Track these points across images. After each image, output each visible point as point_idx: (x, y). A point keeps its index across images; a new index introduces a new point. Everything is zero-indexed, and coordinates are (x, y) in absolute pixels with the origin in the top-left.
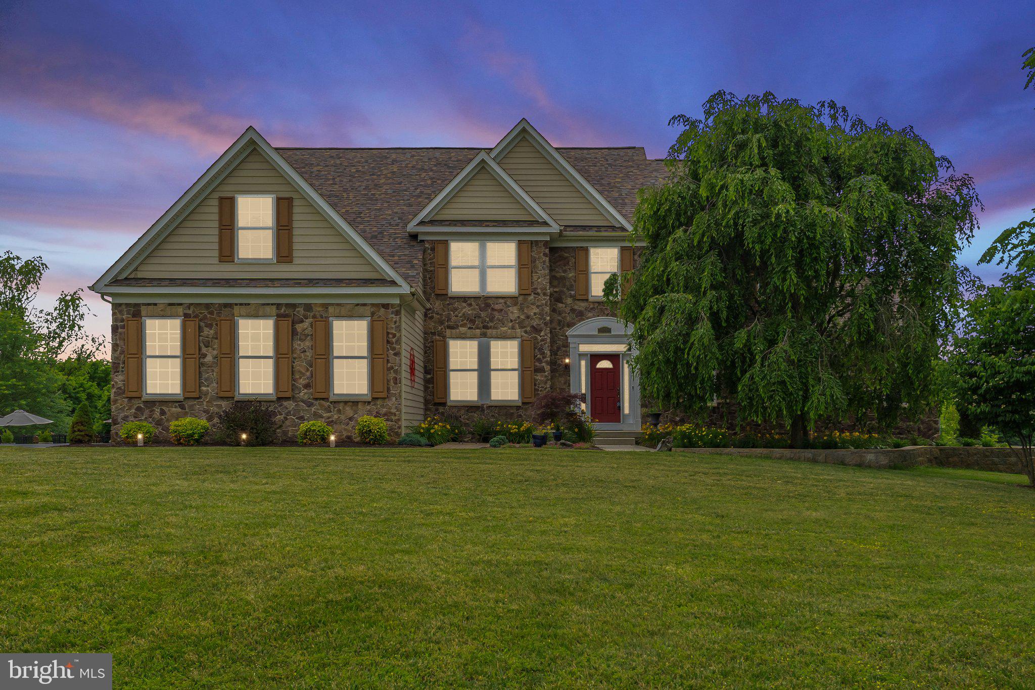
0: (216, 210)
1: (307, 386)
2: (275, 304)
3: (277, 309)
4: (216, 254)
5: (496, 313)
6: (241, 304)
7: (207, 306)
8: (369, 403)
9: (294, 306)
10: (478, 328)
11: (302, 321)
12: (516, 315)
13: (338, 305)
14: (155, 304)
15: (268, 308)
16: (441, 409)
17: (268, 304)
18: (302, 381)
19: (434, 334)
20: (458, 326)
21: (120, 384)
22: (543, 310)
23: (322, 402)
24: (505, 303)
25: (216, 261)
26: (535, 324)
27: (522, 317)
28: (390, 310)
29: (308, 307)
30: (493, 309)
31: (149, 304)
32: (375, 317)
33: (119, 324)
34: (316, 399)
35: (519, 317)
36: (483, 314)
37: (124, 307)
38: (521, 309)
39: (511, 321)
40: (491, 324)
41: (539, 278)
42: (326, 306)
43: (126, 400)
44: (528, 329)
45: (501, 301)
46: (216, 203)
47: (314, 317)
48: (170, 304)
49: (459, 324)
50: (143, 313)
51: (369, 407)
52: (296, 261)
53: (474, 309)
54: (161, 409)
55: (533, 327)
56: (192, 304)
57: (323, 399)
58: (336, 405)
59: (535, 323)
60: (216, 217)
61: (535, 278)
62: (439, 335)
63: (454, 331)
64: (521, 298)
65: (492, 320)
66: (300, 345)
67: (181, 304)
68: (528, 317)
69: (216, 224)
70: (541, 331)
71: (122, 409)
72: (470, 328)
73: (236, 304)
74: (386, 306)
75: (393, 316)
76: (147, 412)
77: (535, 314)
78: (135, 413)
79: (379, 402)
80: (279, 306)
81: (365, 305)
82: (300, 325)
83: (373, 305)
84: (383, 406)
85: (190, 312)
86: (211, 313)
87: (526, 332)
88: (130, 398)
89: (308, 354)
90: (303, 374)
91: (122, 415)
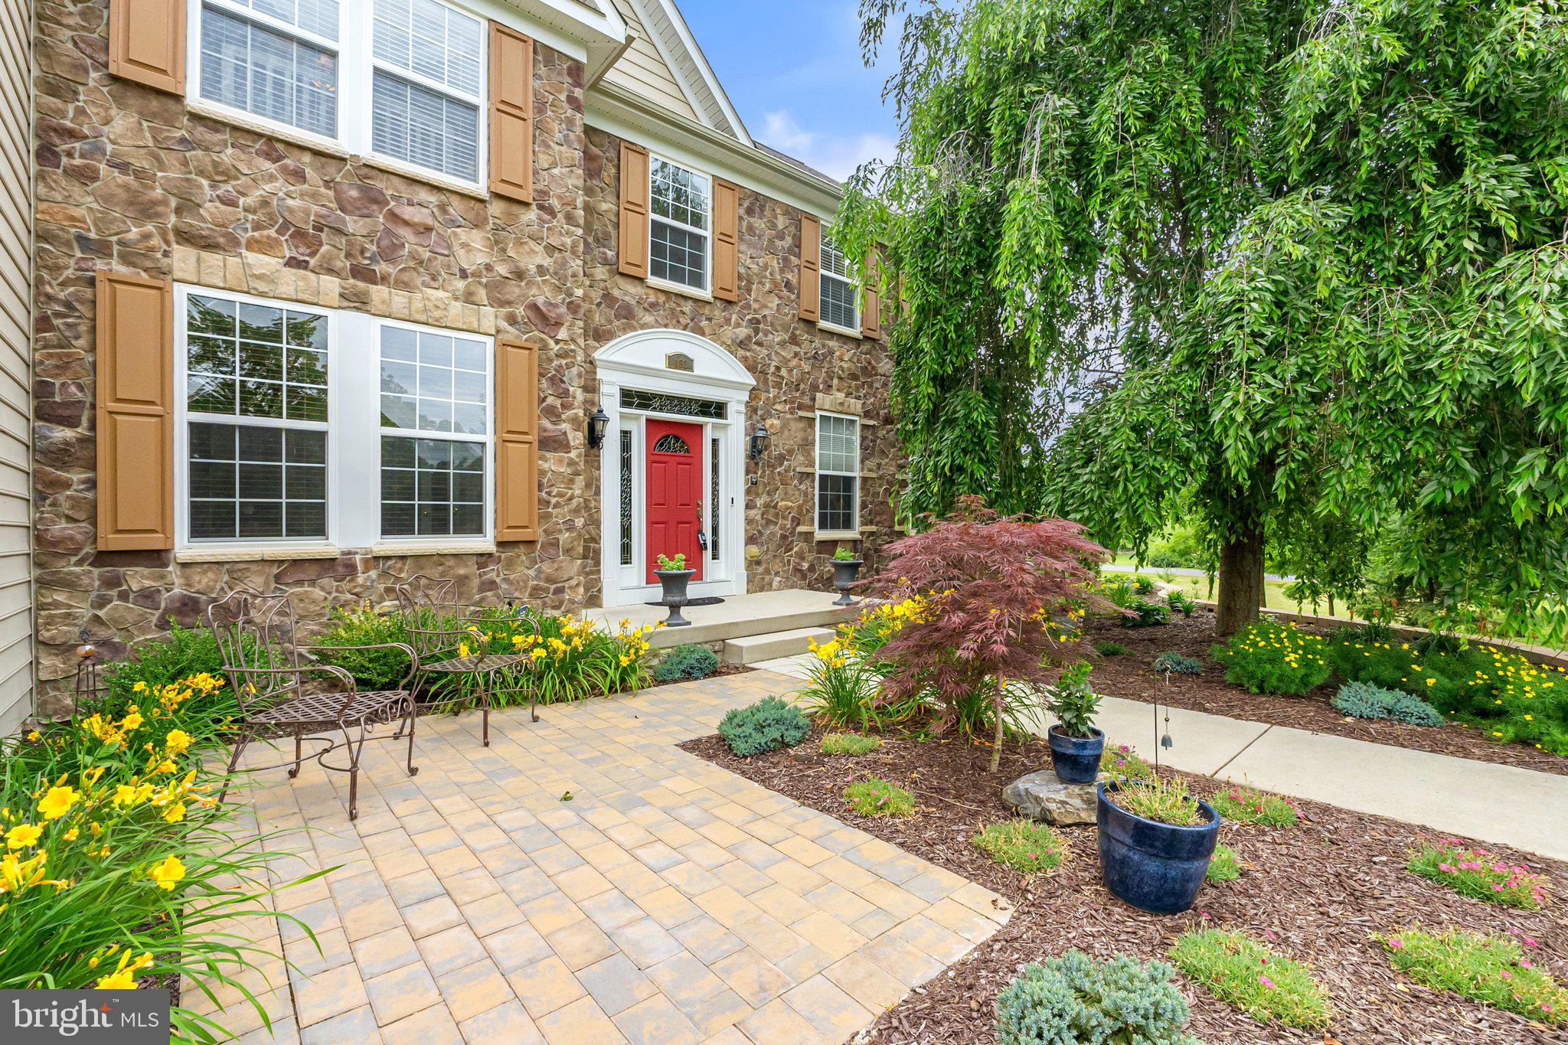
5: (405, 233)
10: (331, 271)
12: (481, 259)
16: (138, 578)
19: (102, 249)
20: (235, 242)
22: (564, 264)
24: (442, 207)
26: (540, 301)
27: (502, 269)
30: (393, 216)
35: (489, 268)
36: (353, 224)
38: (497, 243)
39: (464, 274)
40: (381, 268)
41: (554, 165)
44: (520, 311)
45: (433, 198)
49: (244, 237)
53: (314, 196)
55: (534, 307)
59: (542, 295)
61: (544, 161)
62: (125, 259)
63: (213, 259)
64: (496, 208)
65: (389, 253)
68: (520, 275)
70: (558, 324)
72: (292, 263)
77: (541, 270)
87: (512, 320)
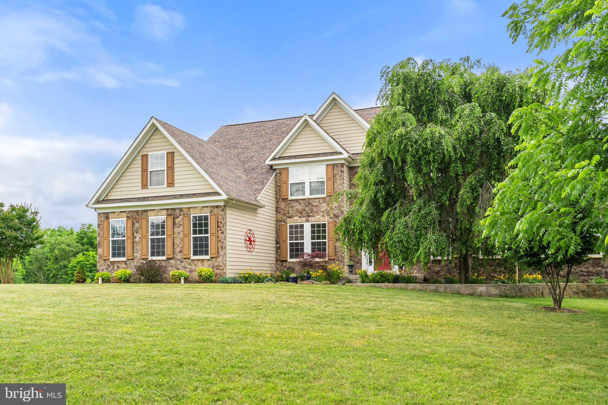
0: (140, 162)
1: (181, 252)
2: (165, 209)
3: (167, 211)
4: (140, 184)
5: (314, 208)
6: (151, 210)
7: (137, 212)
8: (209, 260)
9: (174, 209)
10: (304, 217)
11: (178, 217)
12: (325, 208)
13: (195, 207)
14: (115, 212)
15: (162, 211)
16: (284, 264)
17: (163, 209)
18: (179, 249)
19: (281, 221)
20: (293, 216)
21: (101, 253)
22: (340, 204)
23: (187, 260)
24: (319, 202)
25: (140, 188)
27: (329, 209)
28: (219, 209)
29: (181, 210)
30: (313, 206)
31: (112, 212)
32: (212, 213)
33: (100, 223)
34: (185, 259)
35: (326, 209)
36: (307, 209)
37: (102, 214)
38: (328, 205)
39: (322, 212)
40: (311, 214)
41: (338, 186)
42: (189, 209)
43: (103, 261)
44: (332, 216)
45: (317, 200)
46: (140, 158)
47: (184, 215)
48: (121, 212)
49: (294, 215)
50: (110, 217)
51: (209, 263)
52: (175, 185)
53: (302, 206)
54: (118, 266)
55: (334, 215)
56: (130, 211)
57: (188, 258)
58: (194, 262)
59: (335, 212)
60: (140, 165)
61: (336, 186)
62: (283, 222)
63: (291, 219)
64: (328, 198)
65: (312, 212)
66: (177, 230)
67: (125, 212)
68: (332, 209)
69: (140, 169)
70: (339, 217)
71: (101, 266)
72: (300, 217)
73: (149, 210)
74: (217, 207)
76: (112, 267)
77: (336, 207)
78: (107, 268)
79: (214, 259)
80: (168, 210)
81: (207, 207)
82: (178, 219)
83: (211, 206)
84: (216, 262)
85: (129, 215)
86: (138, 215)
87: (330, 218)
88: (105, 260)
89: (181, 234)
90: (179, 245)
91: (101, 269)
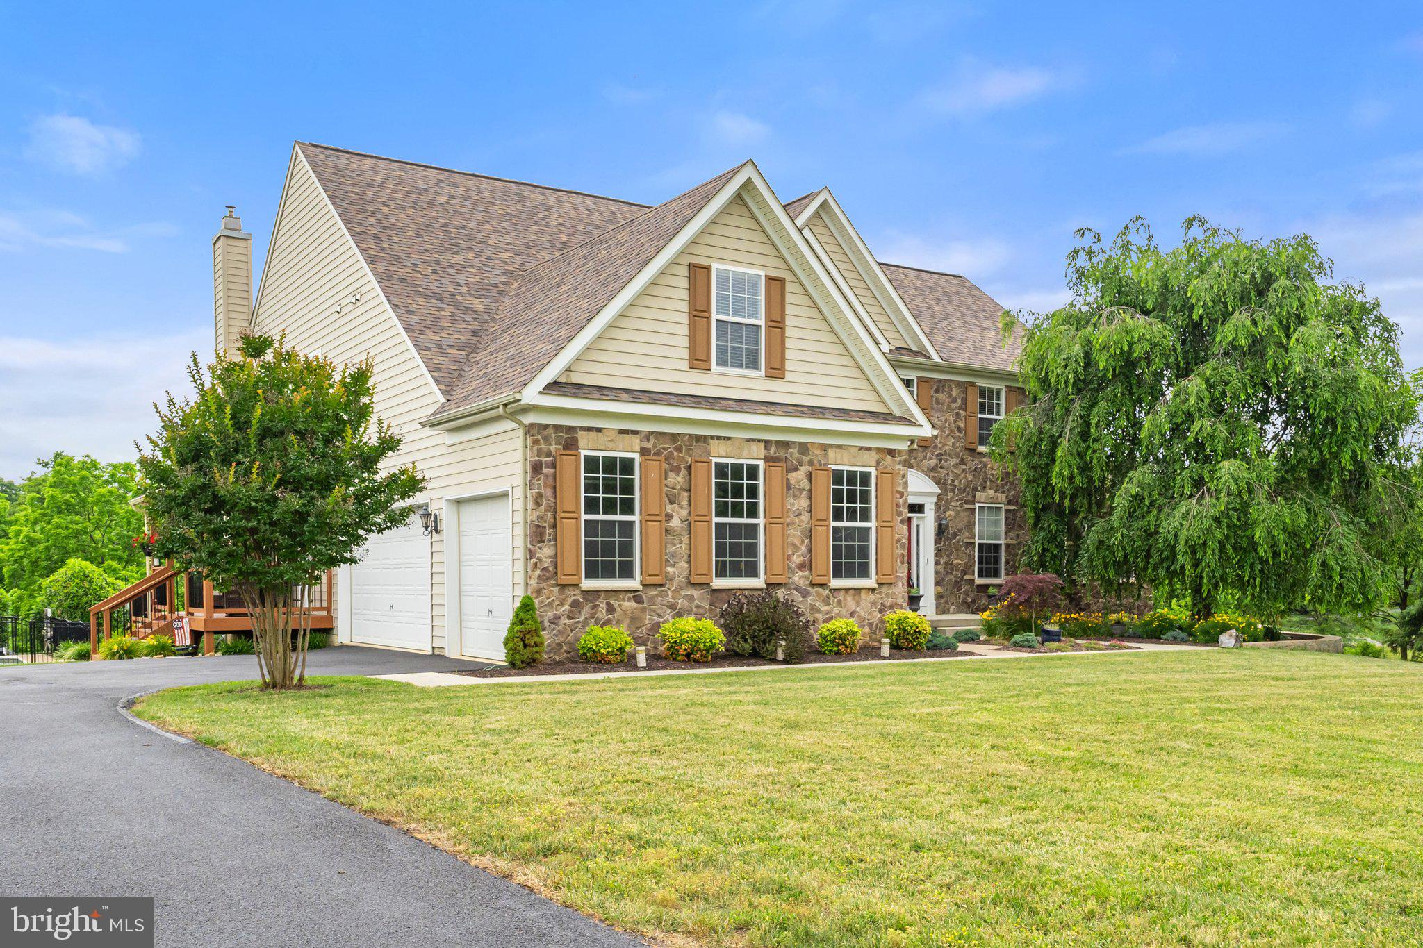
0: (684, 283)
1: (801, 567)
2: (760, 441)
3: (766, 448)
4: (685, 354)
6: (719, 438)
7: (674, 437)
8: (873, 590)
9: (786, 445)
11: (796, 469)
13: (840, 447)
14: (599, 430)
15: (754, 446)
17: (753, 440)
18: (797, 559)
21: (547, 563)
23: (820, 589)
25: (685, 366)
28: (898, 459)
29: (804, 448)
31: (590, 429)
32: (881, 467)
33: (544, 460)
34: (813, 585)
37: (551, 430)
42: (825, 447)
43: (556, 589)
46: (684, 271)
47: (811, 463)
48: (622, 432)
50: (581, 443)
51: (873, 597)
52: (788, 376)
54: (609, 604)
56: (652, 433)
57: (821, 585)
58: (836, 594)
60: (684, 295)
66: (793, 504)
67: (635, 432)
69: (684, 307)
71: (550, 605)
73: (712, 438)
74: (891, 452)
75: (900, 467)
76: (586, 610)
78: (570, 611)
79: (885, 589)
80: (767, 442)
81: (869, 449)
82: (794, 474)
83: (879, 450)
84: (888, 595)
85: (649, 445)
86: (679, 449)
88: (563, 587)
89: (803, 518)
90: (797, 548)
91: (550, 614)
